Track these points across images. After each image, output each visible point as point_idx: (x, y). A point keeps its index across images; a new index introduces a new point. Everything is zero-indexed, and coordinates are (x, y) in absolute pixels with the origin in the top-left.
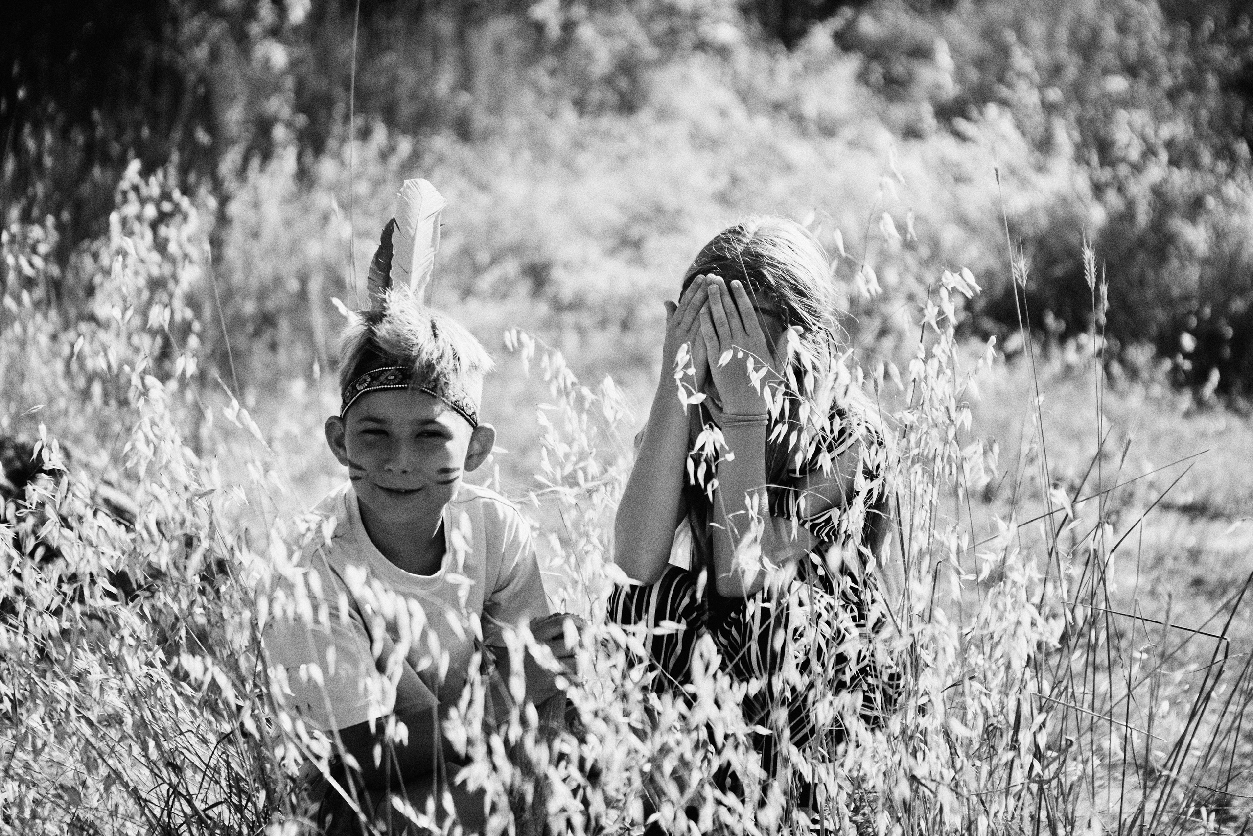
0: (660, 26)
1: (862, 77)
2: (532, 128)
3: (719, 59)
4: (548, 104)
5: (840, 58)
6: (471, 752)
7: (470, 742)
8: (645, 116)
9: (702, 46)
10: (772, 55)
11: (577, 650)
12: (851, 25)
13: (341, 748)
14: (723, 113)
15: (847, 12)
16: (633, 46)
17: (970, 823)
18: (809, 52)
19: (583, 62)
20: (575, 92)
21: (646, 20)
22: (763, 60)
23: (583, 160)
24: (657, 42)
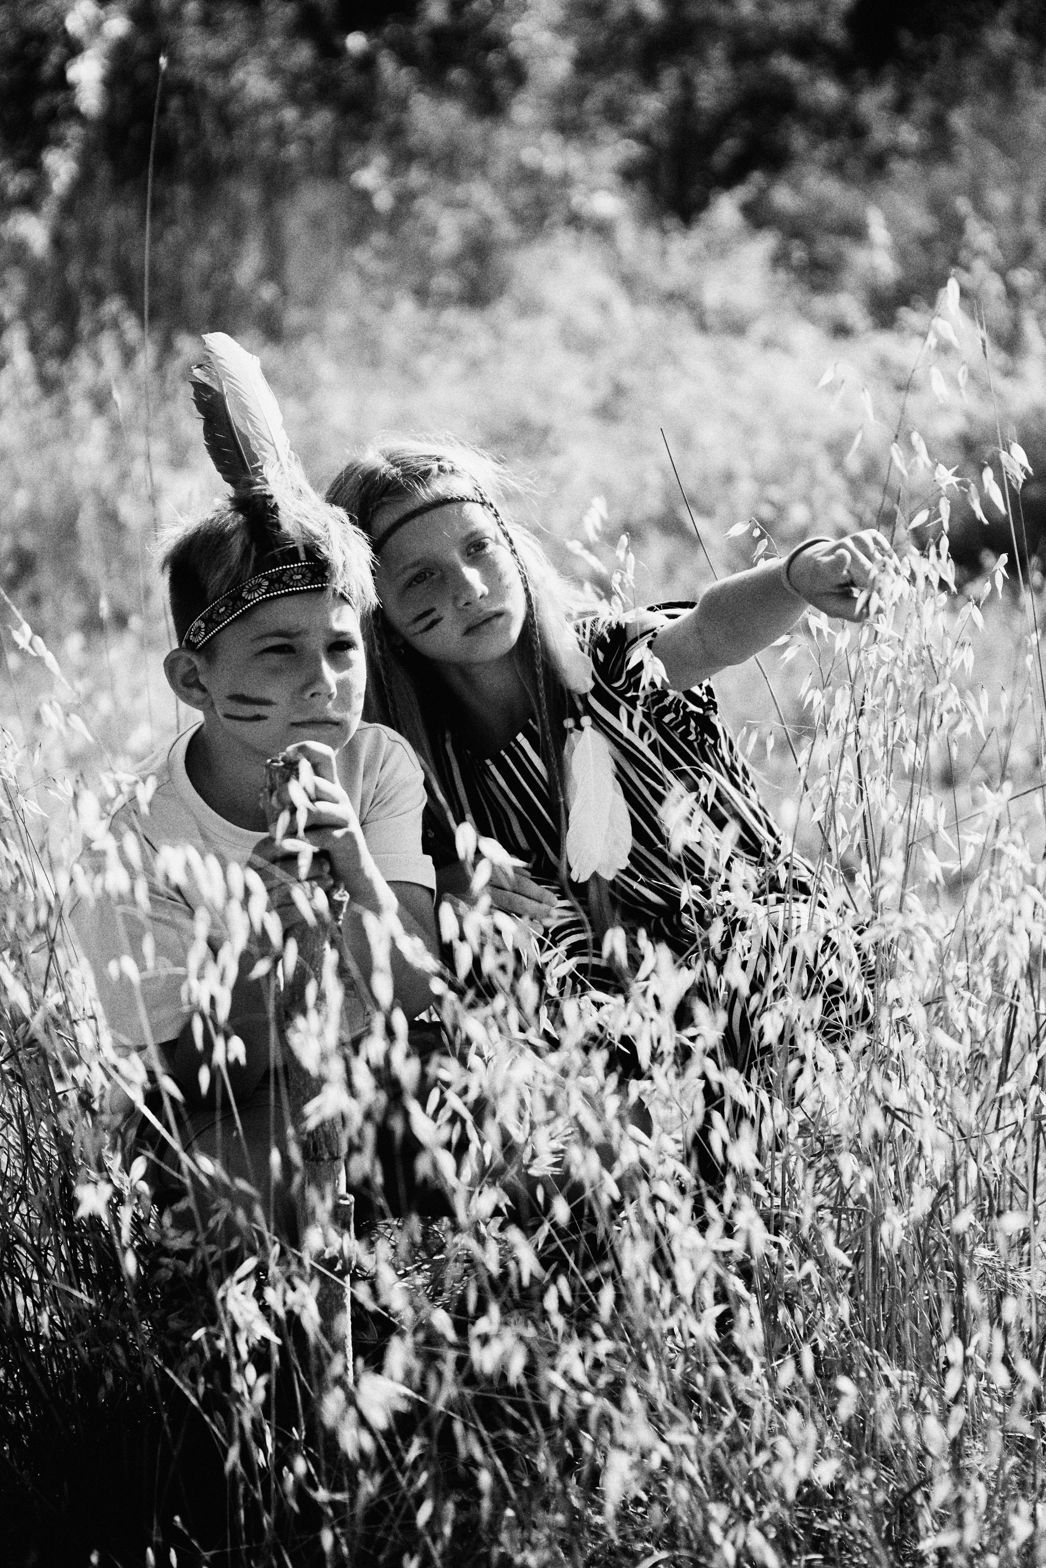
0: (521, 196)
1: (779, 259)
2: (361, 325)
3: (597, 238)
4: (380, 294)
5: (752, 236)
6: (325, 1071)
7: (324, 1058)
8: (503, 309)
9: (575, 221)
10: (664, 232)
11: (457, 944)
12: (763, 193)
13: (159, 1069)
14: (604, 307)
15: (757, 177)
16: (487, 222)
17: (956, 1168)
18: (710, 229)
19: (424, 241)
20: (414, 279)
21: (503, 188)
22: (652, 239)
23: (425, 363)
24: (518, 217)
